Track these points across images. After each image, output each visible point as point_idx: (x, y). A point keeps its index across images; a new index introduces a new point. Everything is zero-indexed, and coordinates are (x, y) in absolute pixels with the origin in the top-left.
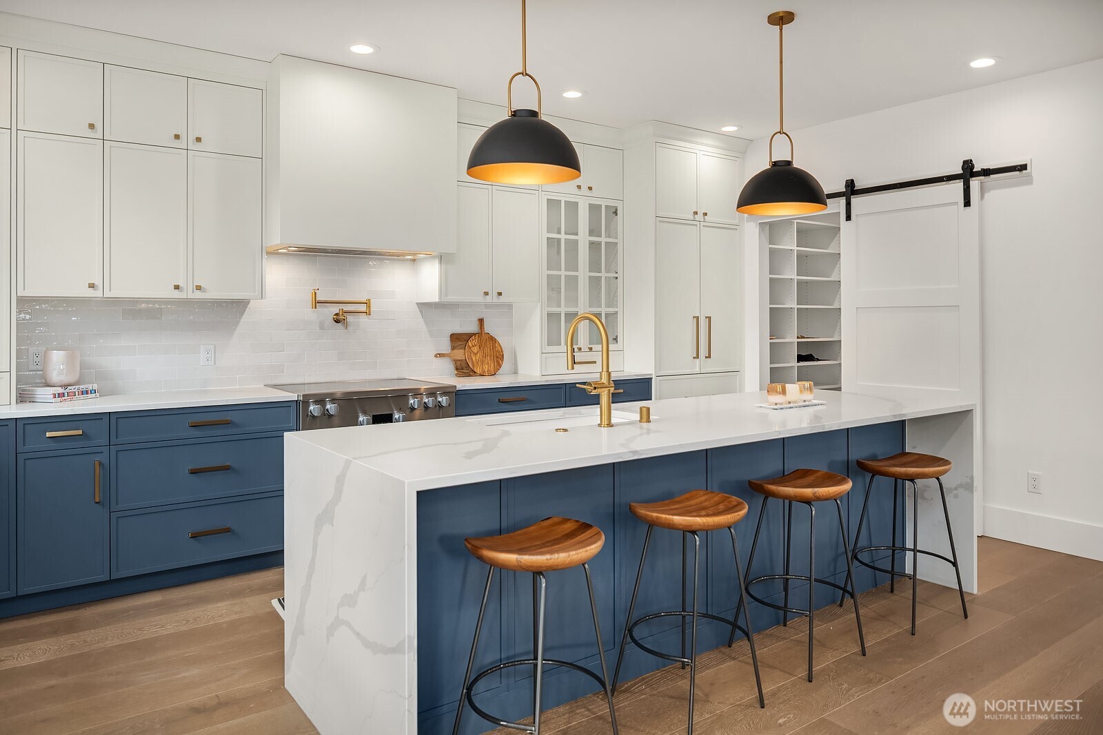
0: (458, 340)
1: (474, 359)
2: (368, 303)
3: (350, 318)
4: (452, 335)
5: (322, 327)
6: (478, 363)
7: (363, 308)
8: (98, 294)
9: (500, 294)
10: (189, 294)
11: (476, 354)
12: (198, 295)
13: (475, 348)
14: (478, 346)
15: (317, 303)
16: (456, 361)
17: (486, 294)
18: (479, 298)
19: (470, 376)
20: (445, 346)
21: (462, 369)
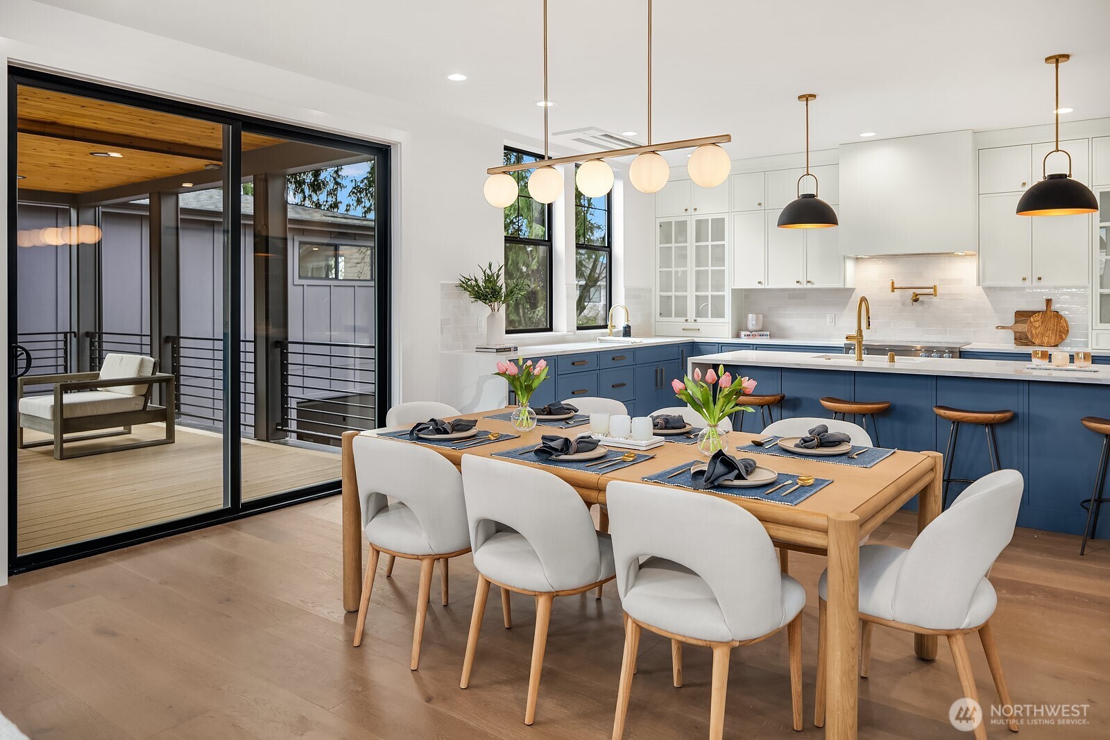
0: (1022, 316)
1: (1034, 332)
2: (934, 288)
3: (921, 298)
4: (1017, 313)
5: (904, 304)
6: (1037, 336)
7: (931, 291)
8: (762, 287)
9: (1040, 279)
10: (805, 286)
11: (1037, 328)
12: (809, 286)
13: (1037, 323)
14: (1040, 322)
15: (893, 289)
16: (1015, 332)
17: (1024, 279)
18: (1020, 283)
19: (1028, 345)
20: (1010, 320)
21: (1021, 339)
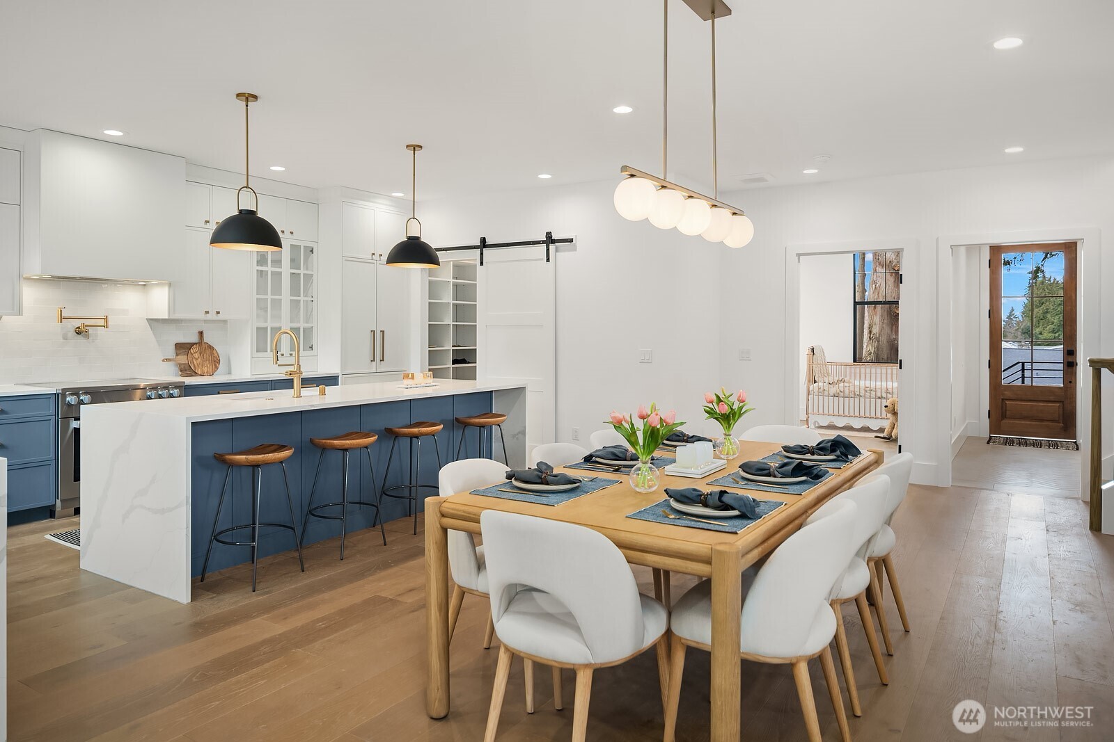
0: (182, 348)
1: (195, 362)
2: (106, 319)
3: (91, 330)
4: (176, 345)
5: (63, 338)
6: (198, 366)
7: (102, 323)
9: (218, 313)
11: (197, 359)
13: (196, 354)
14: (198, 353)
15: (62, 319)
16: (180, 364)
17: (207, 312)
18: (200, 316)
19: (193, 376)
20: (171, 352)
21: (187, 370)
